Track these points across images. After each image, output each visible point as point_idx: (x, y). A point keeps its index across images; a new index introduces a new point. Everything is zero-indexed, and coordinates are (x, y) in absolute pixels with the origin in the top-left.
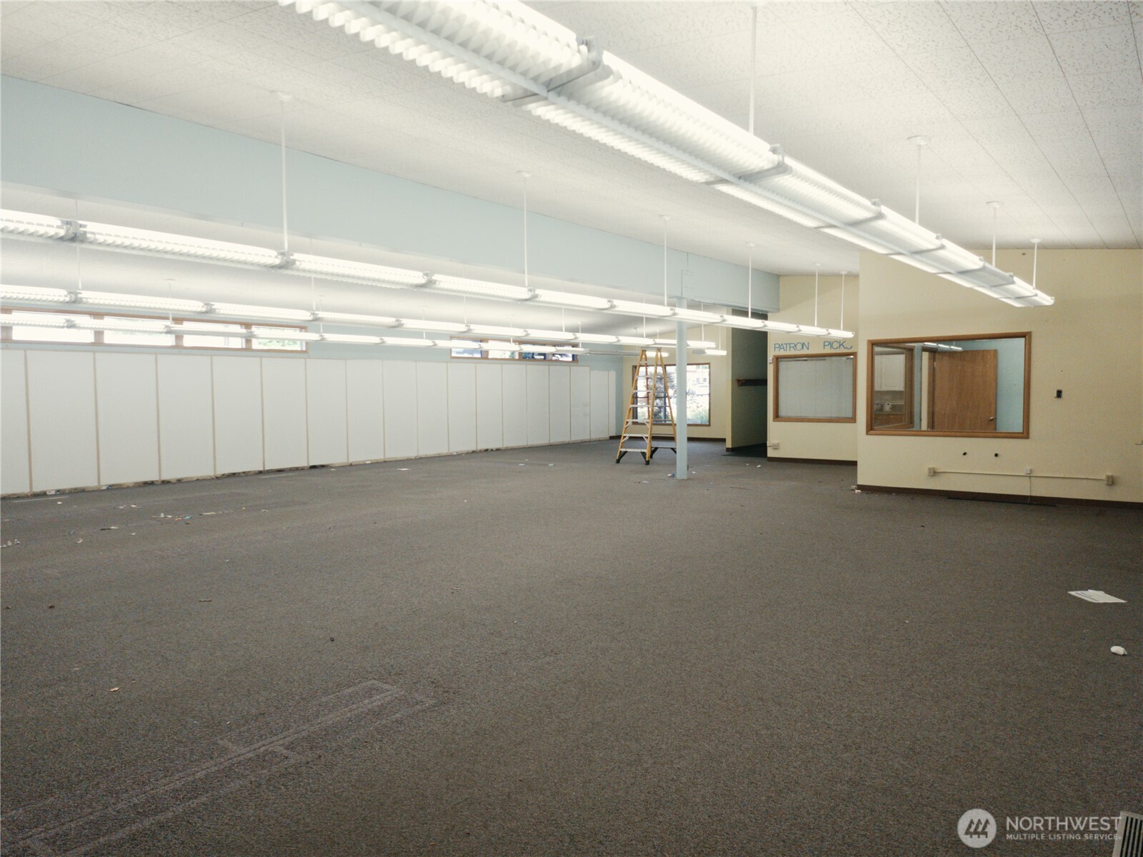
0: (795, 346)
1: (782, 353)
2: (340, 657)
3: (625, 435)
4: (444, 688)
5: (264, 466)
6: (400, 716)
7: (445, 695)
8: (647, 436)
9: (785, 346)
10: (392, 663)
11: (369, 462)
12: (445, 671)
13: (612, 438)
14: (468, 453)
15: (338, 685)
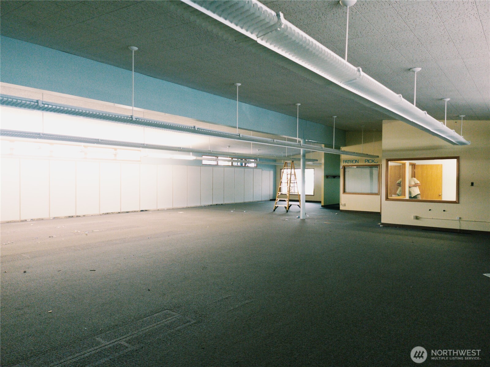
0: (353, 161)
1: (347, 164)
2: (152, 299)
3: (277, 199)
4: (199, 314)
5: (121, 210)
6: (179, 328)
7: (200, 318)
8: (287, 199)
9: (348, 161)
10: (176, 302)
11: (166, 209)
12: (200, 306)
13: (271, 200)
14: (209, 206)
15: (151, 312)
